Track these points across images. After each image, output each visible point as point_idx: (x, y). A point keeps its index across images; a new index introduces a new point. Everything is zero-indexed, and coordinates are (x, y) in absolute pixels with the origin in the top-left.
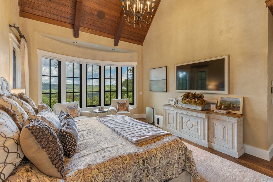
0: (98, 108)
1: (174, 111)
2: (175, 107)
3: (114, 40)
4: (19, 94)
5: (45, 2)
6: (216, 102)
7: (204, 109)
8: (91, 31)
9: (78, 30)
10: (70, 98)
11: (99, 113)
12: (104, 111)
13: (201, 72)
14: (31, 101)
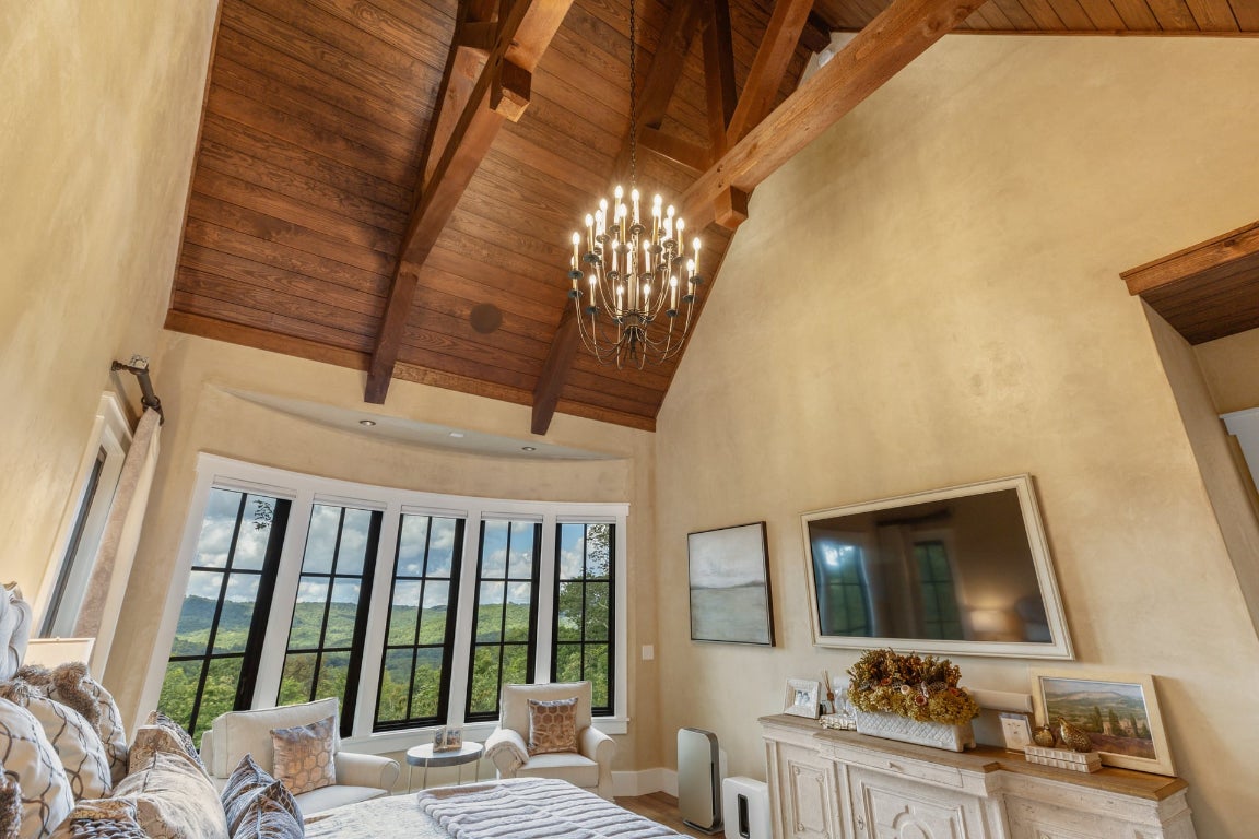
0: (433, 738)
1: (818, 752)
2: (821, 734)
3: (530, 409)
4: (63, 673)
5: (276, 280)
6: (1021, 701)
7: (973, 746)
8: (438, 377)
9: (389, 373)
10: (296, 674)
11: (433, 763)
12: (461, 754)
13: (925, 544)
14: (110, 706)
